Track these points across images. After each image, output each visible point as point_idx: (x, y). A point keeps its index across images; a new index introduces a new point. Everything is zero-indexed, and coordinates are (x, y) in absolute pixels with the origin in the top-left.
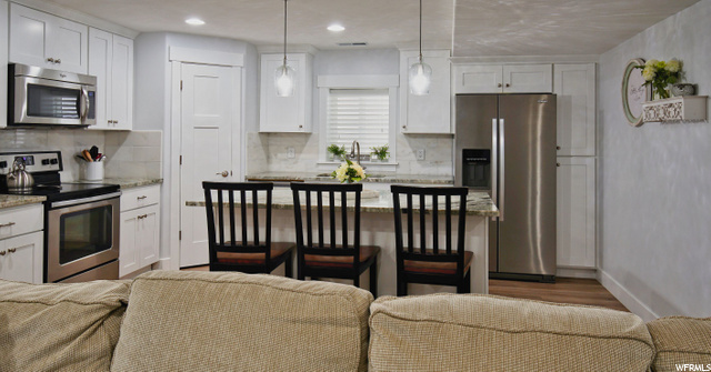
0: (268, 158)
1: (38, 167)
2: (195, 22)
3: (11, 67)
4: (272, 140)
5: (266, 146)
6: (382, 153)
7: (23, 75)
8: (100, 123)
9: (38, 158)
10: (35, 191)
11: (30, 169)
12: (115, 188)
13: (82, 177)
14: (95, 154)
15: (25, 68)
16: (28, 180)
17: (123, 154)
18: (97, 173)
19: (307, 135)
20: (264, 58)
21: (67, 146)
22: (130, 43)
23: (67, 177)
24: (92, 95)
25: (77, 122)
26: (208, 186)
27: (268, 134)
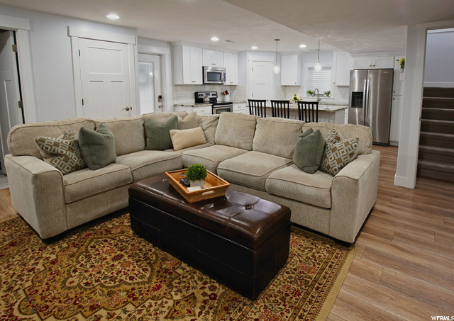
0: (285, 95)
1: (211, 96)
2: (254, 48)
3: (203, 67)
4: (287, 88)
5: (285, 91)
6: (328, 94)
7: (207, 69)
8: (227, 83)
9: (211, 94)
10: (210, 103)
11: (209, 97)
12: (231, 103)
13: (223, 99)
14: (227, 93)
15: (207, 67)
16: (208, 100)
17: (235, 93)
18: (227, 99)
19: (299, 86)
20: (283, 57)
21: (219, 90)
22: (236, 55)
23: (219, 100)
24: (225, 74)
25: (220, 82)
26: (249, 101)
27: (286, 86)
